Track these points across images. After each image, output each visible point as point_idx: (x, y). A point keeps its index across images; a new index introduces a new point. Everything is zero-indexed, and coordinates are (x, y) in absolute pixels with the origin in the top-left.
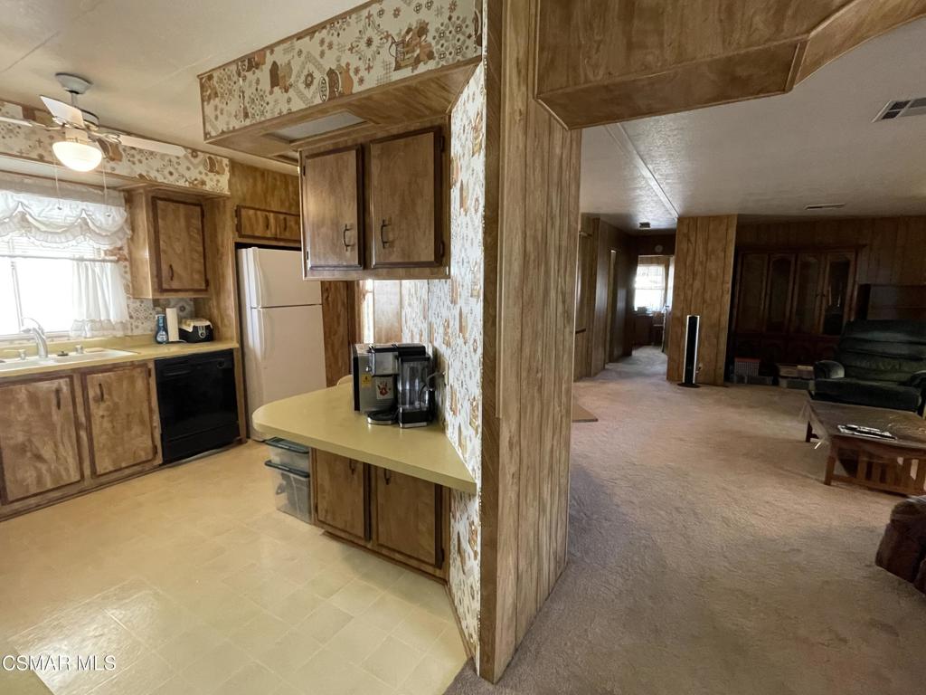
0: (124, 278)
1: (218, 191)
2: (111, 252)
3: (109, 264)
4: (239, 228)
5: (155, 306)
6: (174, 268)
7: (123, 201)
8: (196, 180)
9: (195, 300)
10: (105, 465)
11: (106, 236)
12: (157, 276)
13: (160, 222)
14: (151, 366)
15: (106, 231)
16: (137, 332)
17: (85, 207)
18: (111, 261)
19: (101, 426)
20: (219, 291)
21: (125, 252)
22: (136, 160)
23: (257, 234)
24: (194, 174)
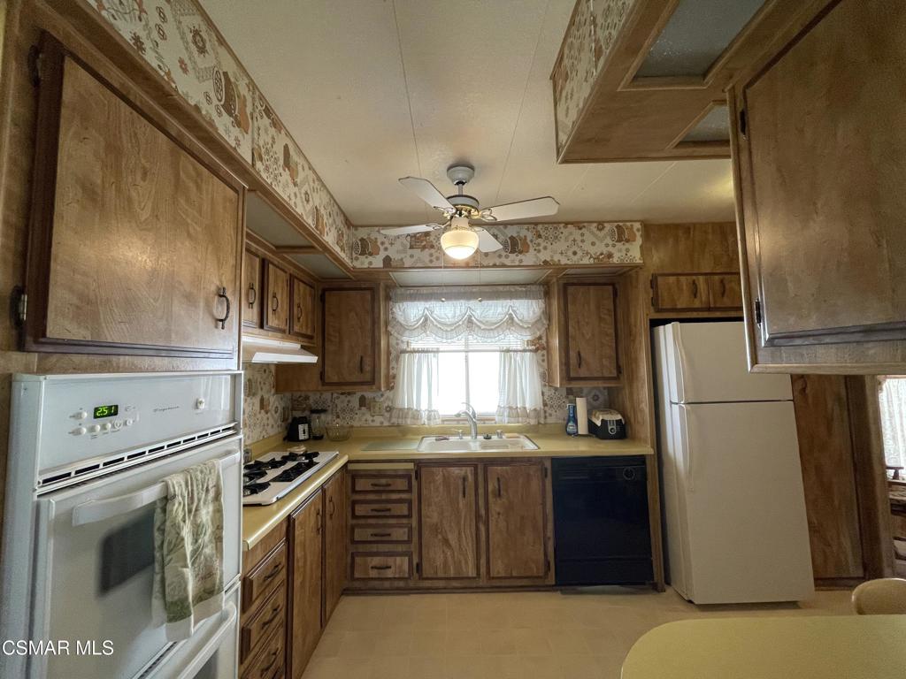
0: (542, 366)
1: (627, 261)
2: (532, 342)
3: (528, 353)
4: (655, 302)
5: (568, 394)
6: (582, 354)
7: (542, 294)
8: (602, 254)
9: (609, 389)
10: (498, 568)
11: (528, 327)
12: (566, 364)
13: (570, 307)
14: (548, 464)
15: (529, 323)
16: (549, 420)
17: (512, 304)
18: (530, 351)
19: (497, 524)
20: (632, 378)
21: (544, 341)
22: (541, 248)
23: (679, 307)
24: (600, 248)
